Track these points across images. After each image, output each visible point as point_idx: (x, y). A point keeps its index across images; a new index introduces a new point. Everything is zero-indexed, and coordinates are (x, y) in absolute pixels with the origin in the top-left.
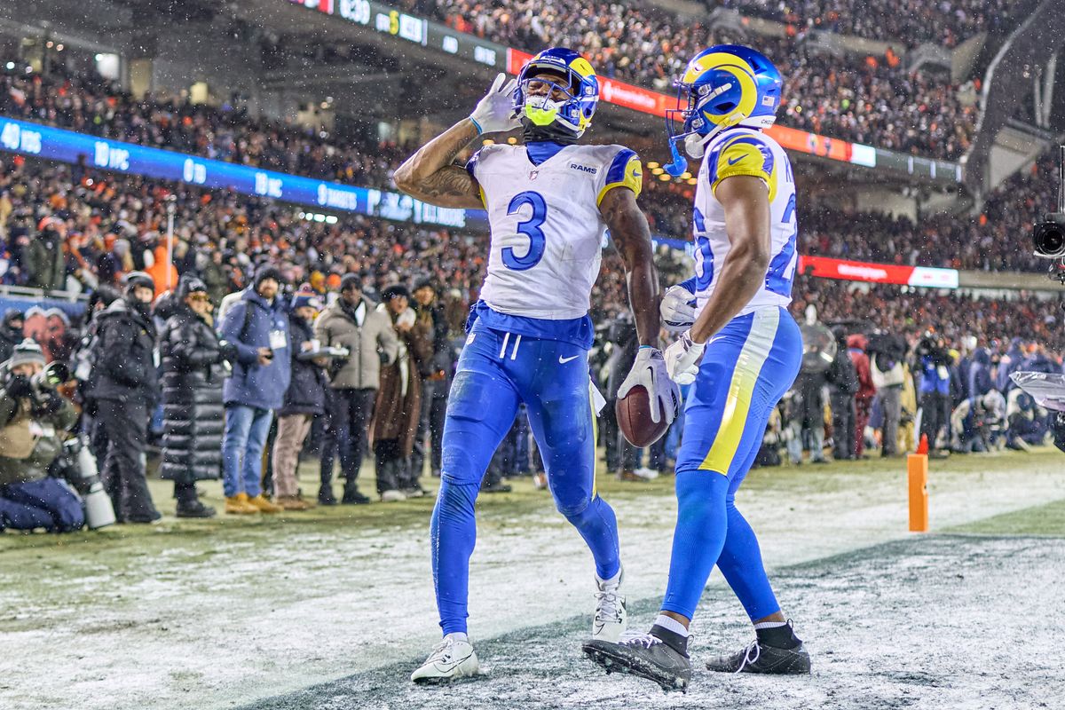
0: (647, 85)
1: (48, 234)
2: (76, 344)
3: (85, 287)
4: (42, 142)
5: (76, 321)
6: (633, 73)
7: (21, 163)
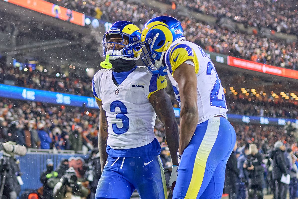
0: (278, 65)
1: (76, 132)
2: (87, 169)
3: (89, 149)
4: (71, 100)
5: (87, 161)
6: (273, 62)
7: (63, 108)
